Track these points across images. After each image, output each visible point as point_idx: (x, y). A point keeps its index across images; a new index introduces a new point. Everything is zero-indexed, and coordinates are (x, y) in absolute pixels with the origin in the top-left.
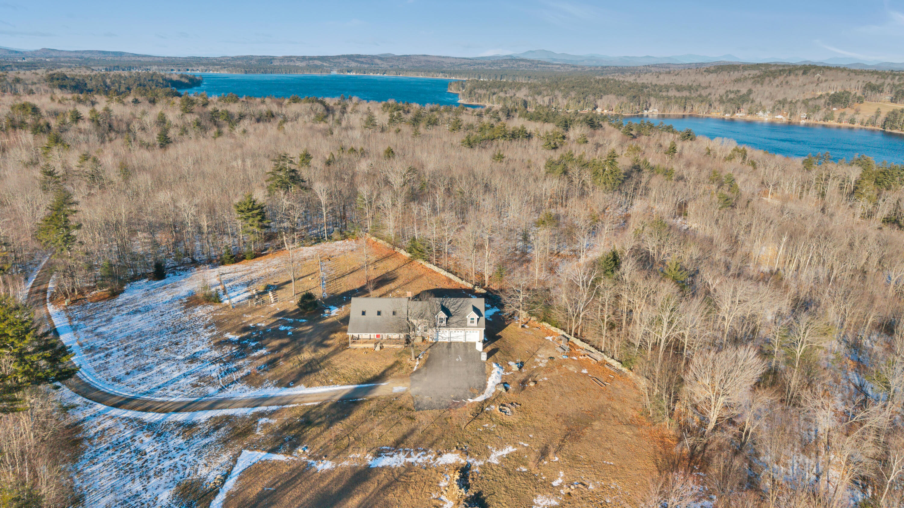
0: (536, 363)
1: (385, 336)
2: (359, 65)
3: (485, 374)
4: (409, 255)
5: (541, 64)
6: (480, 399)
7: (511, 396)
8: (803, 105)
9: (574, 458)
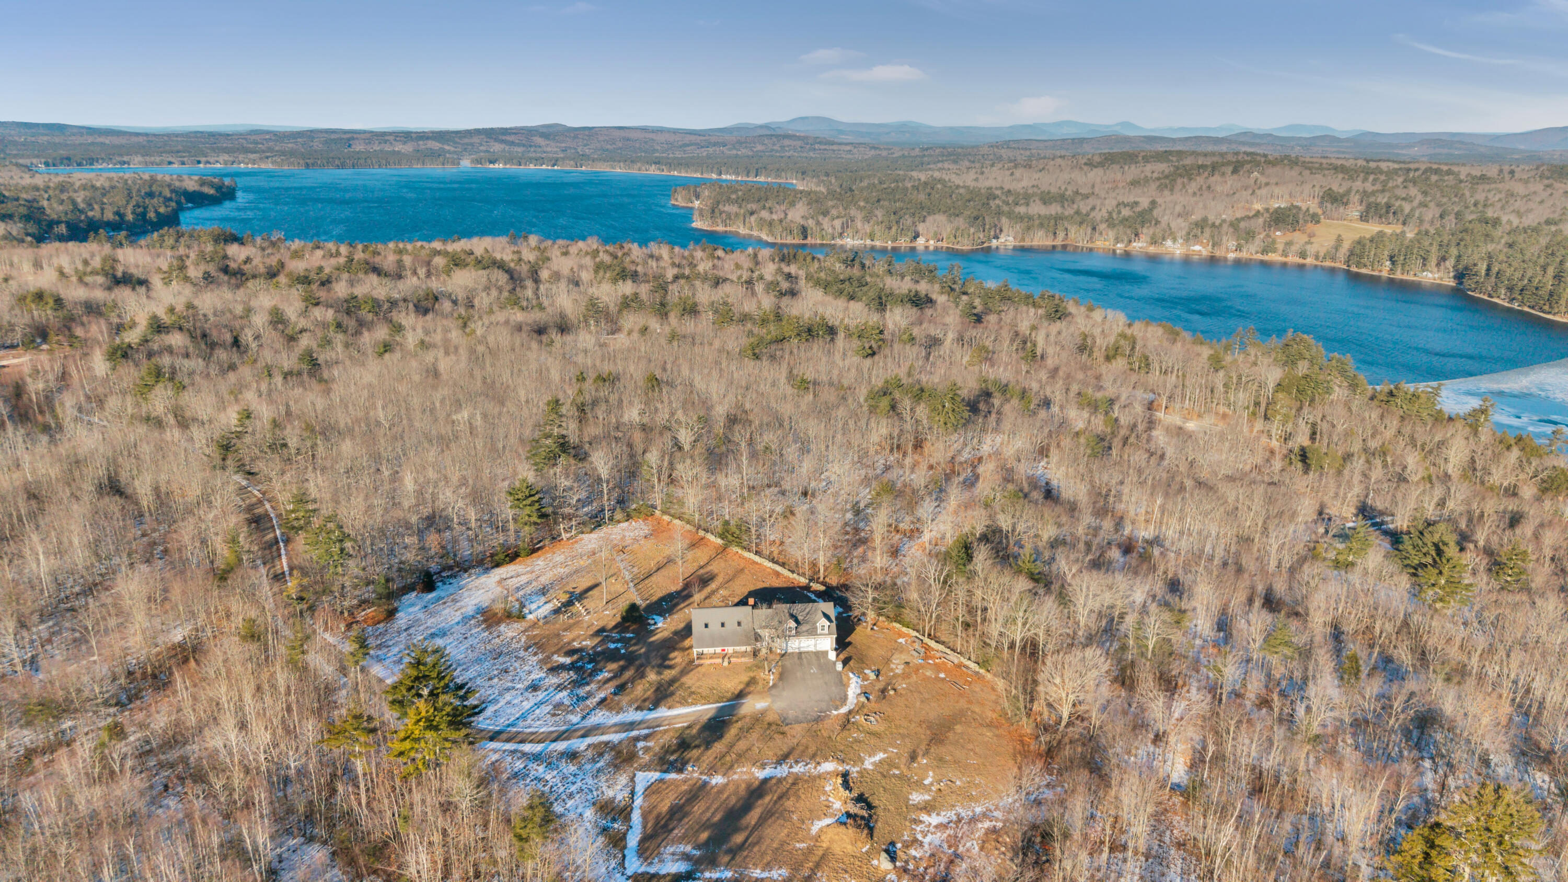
0: (892, 670)
1: (730, 650)
2: (507, 148)
3: (843, 685)
4: (719, 541)
5: (820, 143)
6: (844, 710)
7: (873, 705)
8: (1231, 230)
9: (941, 760)
